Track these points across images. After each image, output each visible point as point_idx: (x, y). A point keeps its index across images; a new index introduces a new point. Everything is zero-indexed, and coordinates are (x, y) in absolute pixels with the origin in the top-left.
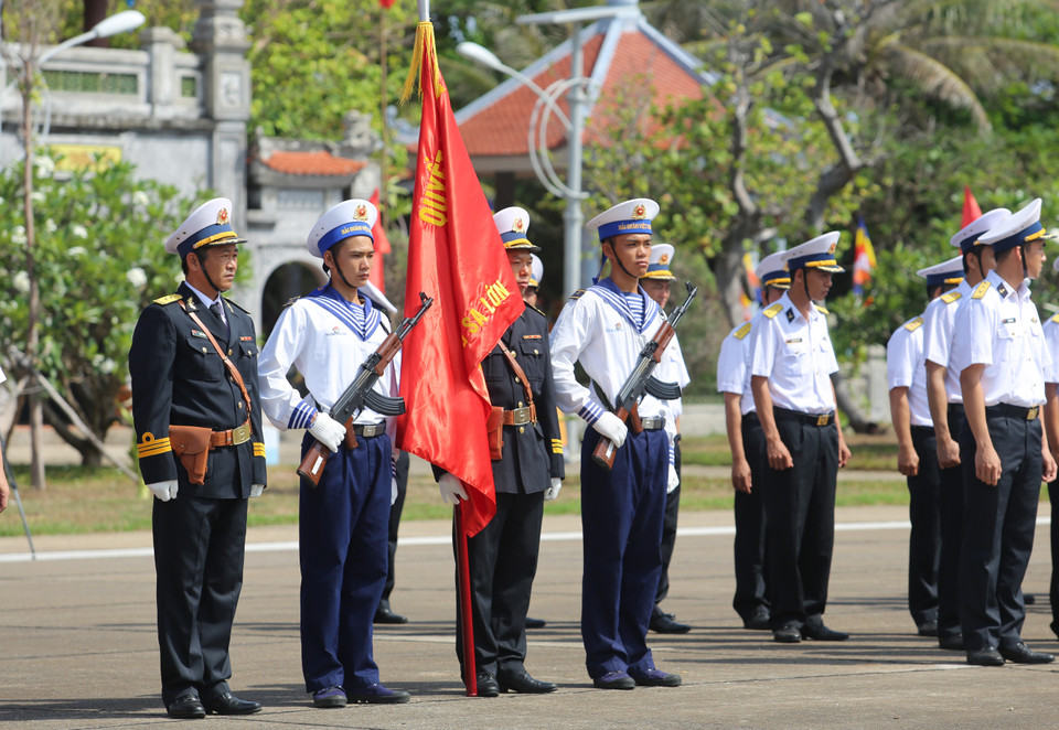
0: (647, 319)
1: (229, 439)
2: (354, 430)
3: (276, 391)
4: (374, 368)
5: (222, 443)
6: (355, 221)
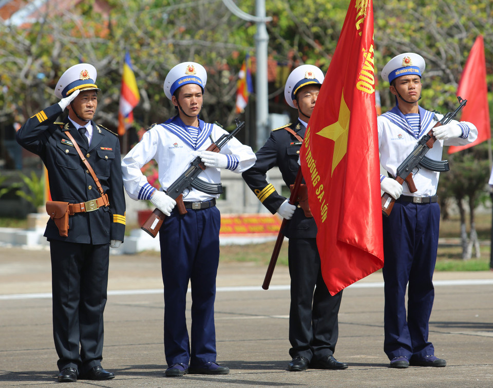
0: (422, 129)
1: (83, 208)
2: (183, 204)
3: (132, 176)
4: (198, 165)
5: (78, 211)
6: (187, 75)
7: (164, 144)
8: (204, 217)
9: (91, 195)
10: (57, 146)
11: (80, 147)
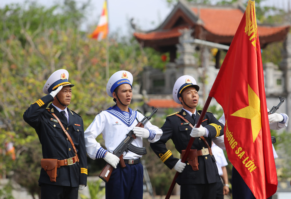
1: (66, 163)
2: (123, 160)
3: (91, 143)
4: (132, 136)
5: (63, 165)
6: (123, 79)
7: (109, 122)
8: (135, 169)
9: (70, 155)
10: (48, 122)
11: (62, 123)
